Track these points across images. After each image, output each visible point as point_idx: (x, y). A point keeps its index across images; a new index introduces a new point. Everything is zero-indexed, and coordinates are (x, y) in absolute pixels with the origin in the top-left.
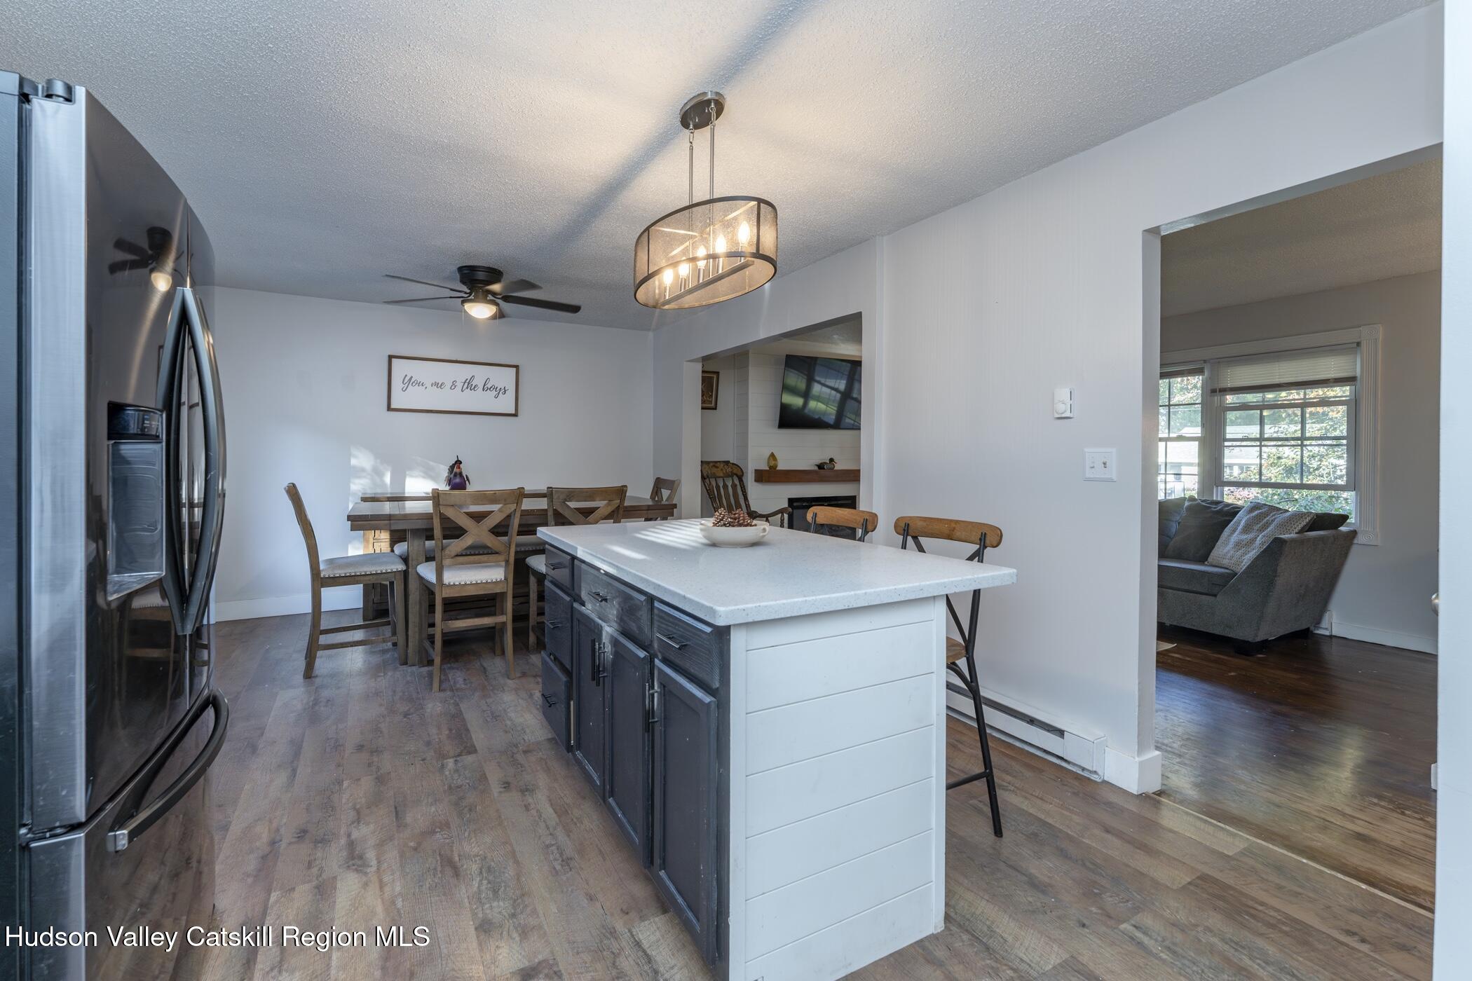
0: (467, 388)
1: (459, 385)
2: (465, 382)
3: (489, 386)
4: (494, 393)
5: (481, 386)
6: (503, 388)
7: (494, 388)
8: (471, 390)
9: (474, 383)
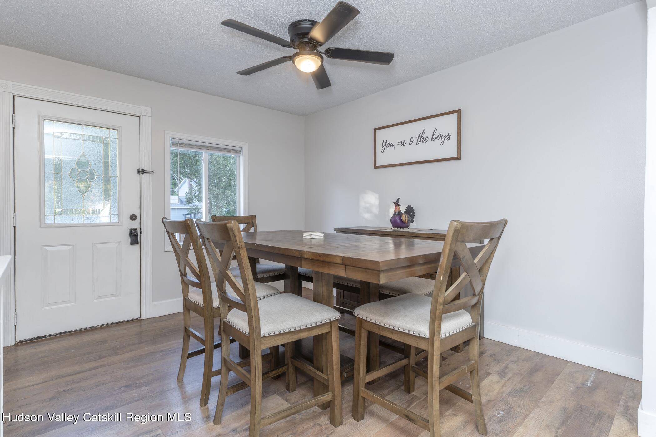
0: (420, 141)
1: (415, 140)
2: (418, 137)
3: (436, 135)
4: (440, 141)
5: (430, 137)
6: (447, 134)
7: (440, 136)
8: (423, 142)
9: (425, 136)
